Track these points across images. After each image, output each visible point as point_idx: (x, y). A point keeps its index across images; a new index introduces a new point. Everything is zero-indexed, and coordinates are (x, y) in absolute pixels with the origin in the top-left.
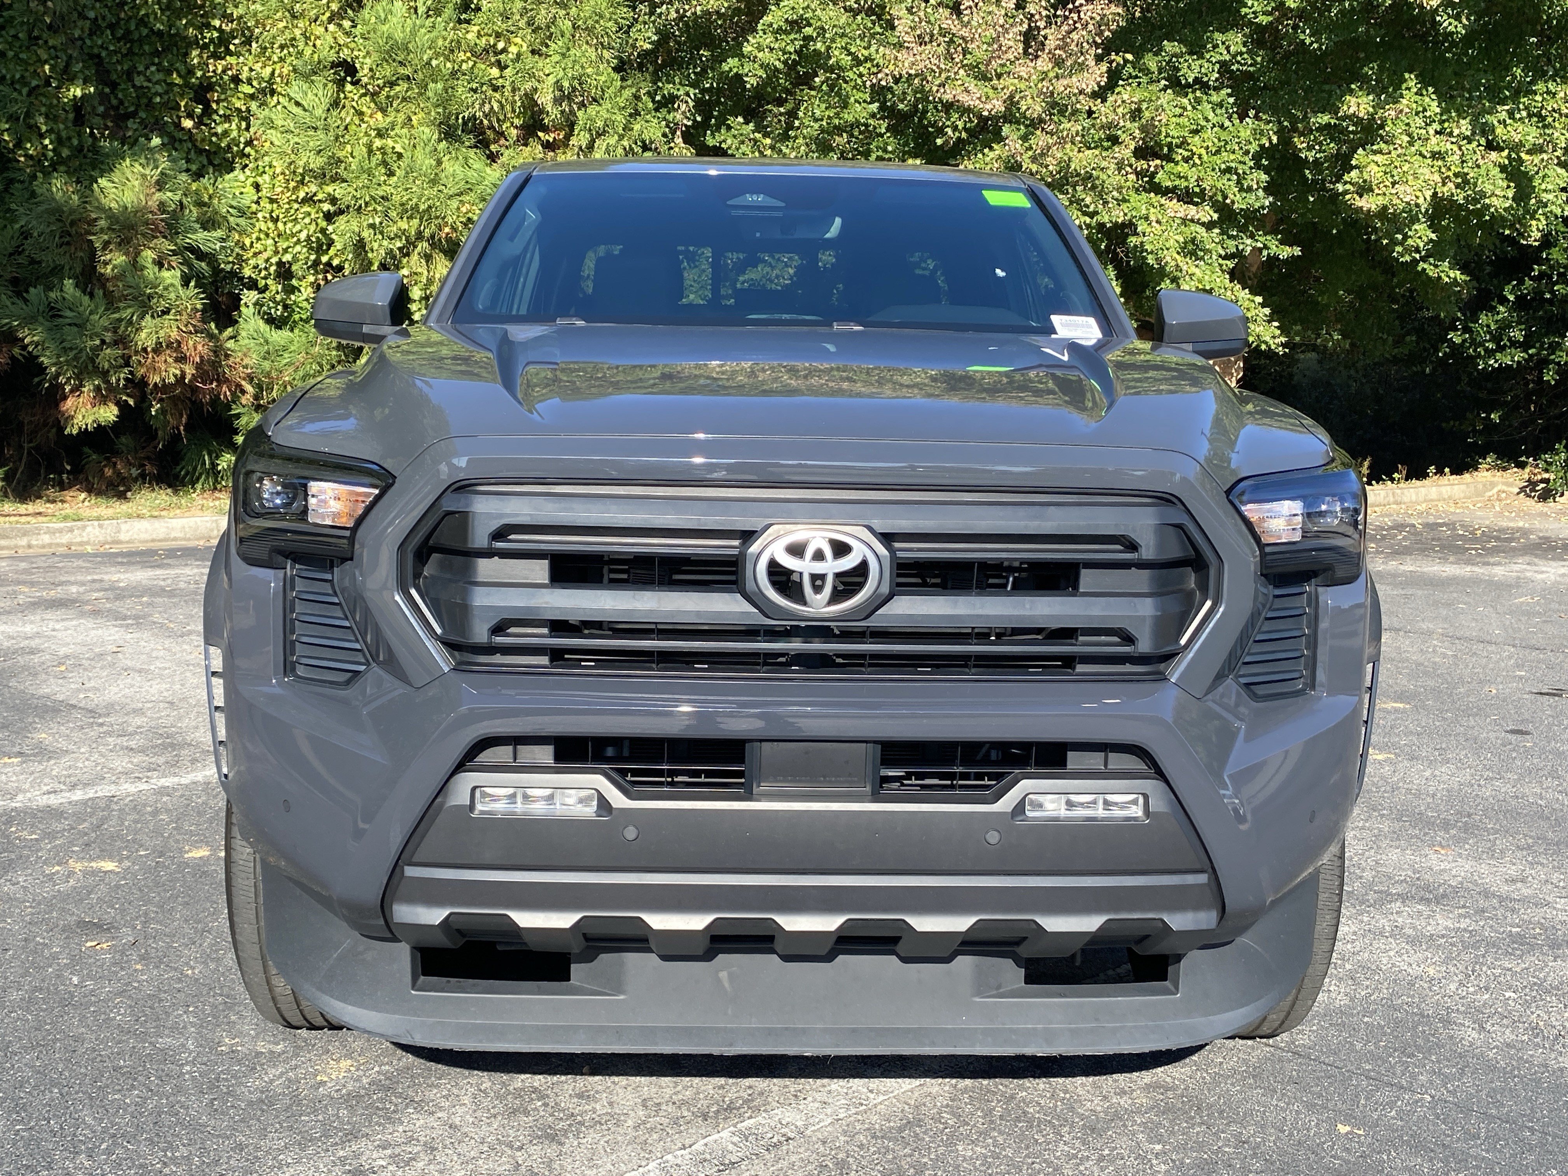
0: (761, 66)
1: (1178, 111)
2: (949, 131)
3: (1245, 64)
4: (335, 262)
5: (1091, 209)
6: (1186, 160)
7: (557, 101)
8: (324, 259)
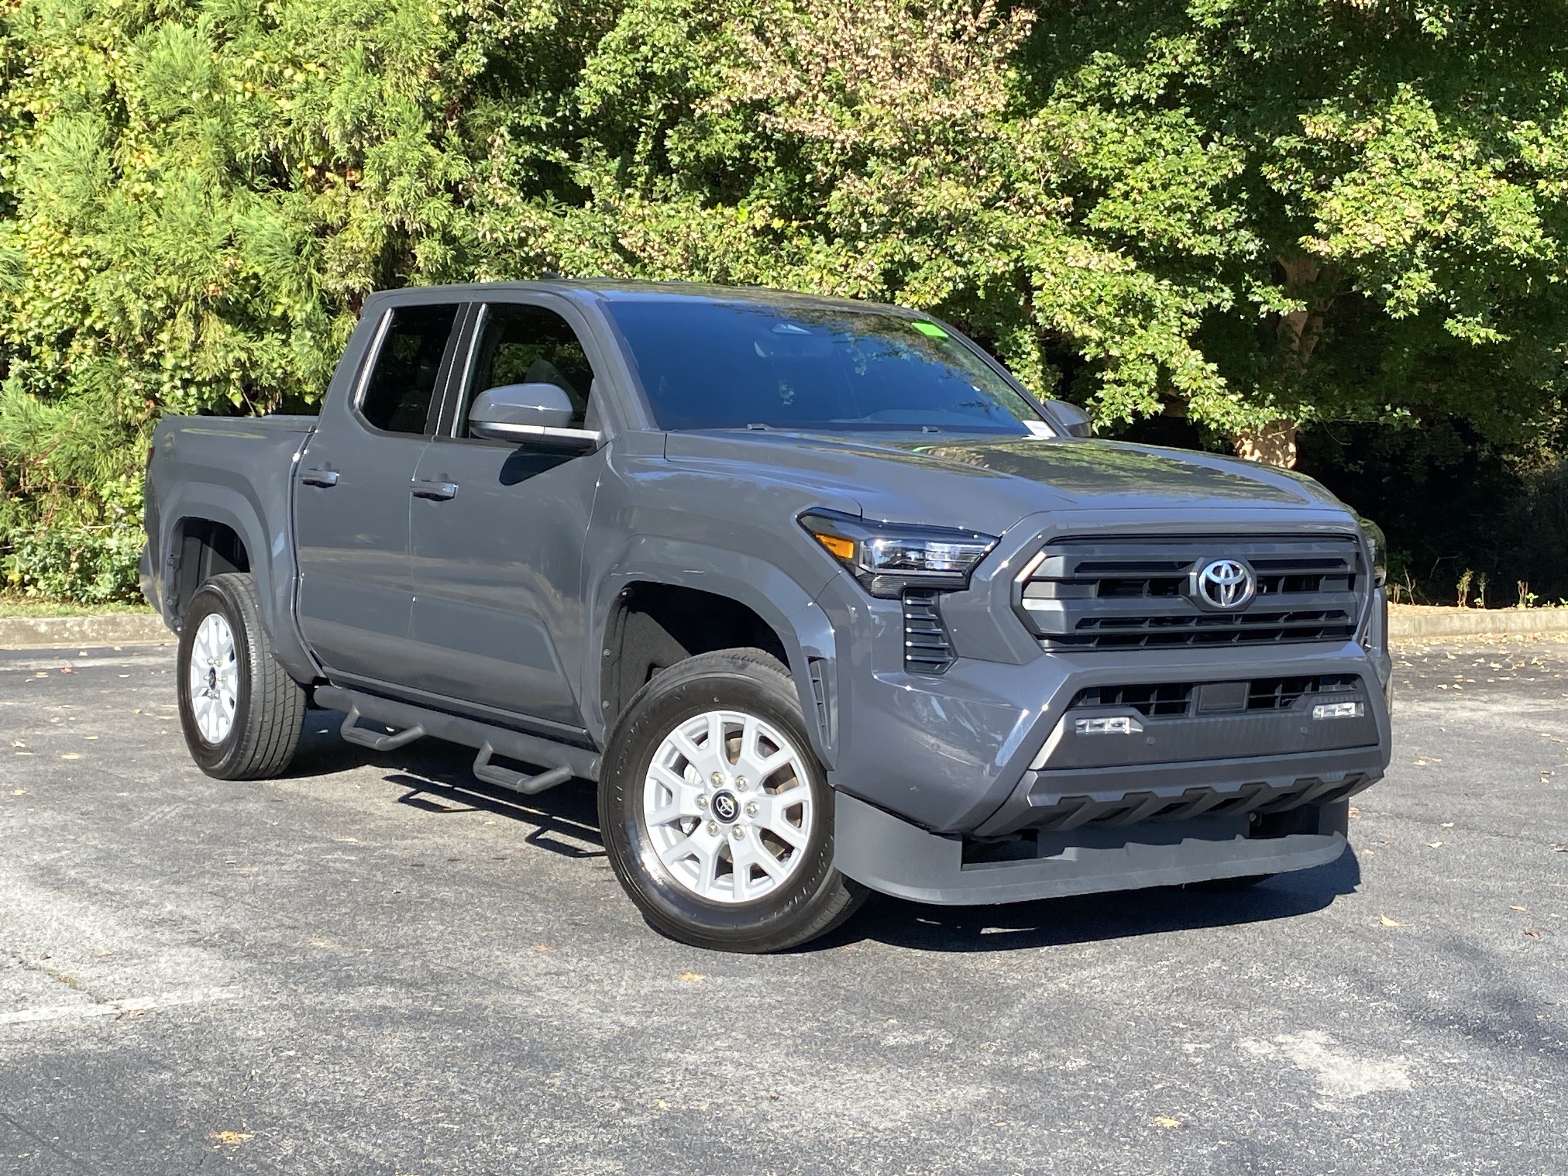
0: (597, 92)
1: (1117, 136)
2: (819, 166)
3: (1201, 74)
4: (98, 326)
5: (965, 259)
6: (1126, 195)
7: (346, 136)
8: (88, 322)
